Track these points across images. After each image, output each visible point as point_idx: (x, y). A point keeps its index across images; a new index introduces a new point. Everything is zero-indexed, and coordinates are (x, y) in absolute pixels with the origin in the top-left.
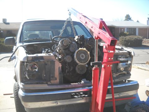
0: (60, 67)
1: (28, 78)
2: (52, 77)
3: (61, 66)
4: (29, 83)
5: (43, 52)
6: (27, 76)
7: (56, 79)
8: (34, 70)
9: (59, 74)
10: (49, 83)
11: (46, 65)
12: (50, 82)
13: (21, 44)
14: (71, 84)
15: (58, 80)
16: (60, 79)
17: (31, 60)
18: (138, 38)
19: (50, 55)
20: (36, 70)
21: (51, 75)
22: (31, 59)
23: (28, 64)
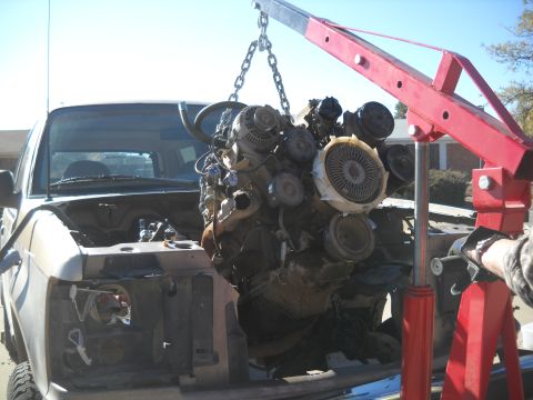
0: (231, 304)
1: (88, 362)
2: (198, 351)
3: (235, 296)
4: (93, 385)
5: (142, 234)
6: (81, 349)
7: (216, 360)
8: (113, 321)
9: (228, 334)
10: (186, 380)
11: (173, 293)
12: (192, 376)
13: (42, 201)
14: (286, 383)
15: (224, 365)
16: (232, 360)
17: (101, 272)
18: (451, 179)
19: (187, 246)
20: (126, 320)
21: (197, 344)
22: (102, 267)
23: (87, 294)
